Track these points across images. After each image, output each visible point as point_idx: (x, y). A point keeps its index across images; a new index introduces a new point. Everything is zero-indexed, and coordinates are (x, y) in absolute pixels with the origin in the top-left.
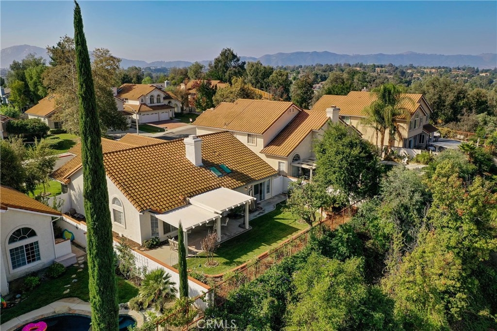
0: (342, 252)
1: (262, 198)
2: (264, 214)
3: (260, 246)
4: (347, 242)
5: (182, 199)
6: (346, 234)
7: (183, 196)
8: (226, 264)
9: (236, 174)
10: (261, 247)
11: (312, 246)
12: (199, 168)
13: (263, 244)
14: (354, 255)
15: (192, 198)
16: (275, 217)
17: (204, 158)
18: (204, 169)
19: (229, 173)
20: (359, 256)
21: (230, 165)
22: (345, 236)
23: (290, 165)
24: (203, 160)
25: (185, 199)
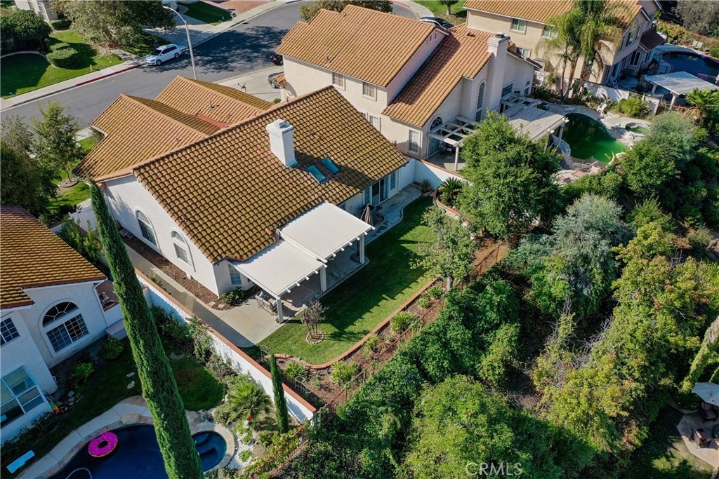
0: (490, 318)
1: (384, 197)
2: (386, 230)
3: (379, 301)
4: (498, 306)
5: (270, 233)
6: (498, 295)
7: (271, 228)
8: (335, 336)
9: (346, 172)
10: (382, 303)
11: (450, 312)
12: (291, 170)
13: (384, 296)
14: (506, 322)
15: (284, 229)
16: (402, 238)
17: (298, 149)
18: (298, 171)
19: (335, 174)
20: (512, 323)
21: (338, 157)
22: (496, 299)
23: (426, 136)
24: (296, 152)
25: (274, 232)
